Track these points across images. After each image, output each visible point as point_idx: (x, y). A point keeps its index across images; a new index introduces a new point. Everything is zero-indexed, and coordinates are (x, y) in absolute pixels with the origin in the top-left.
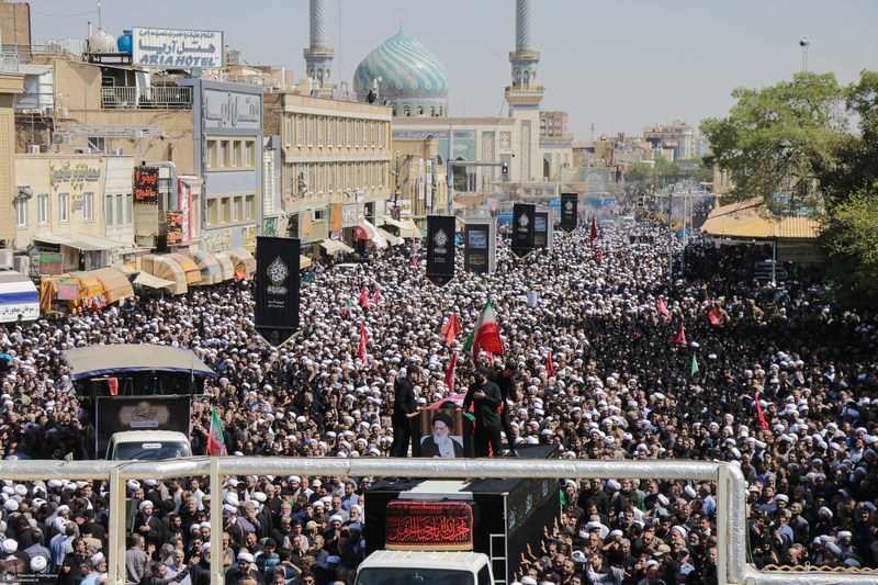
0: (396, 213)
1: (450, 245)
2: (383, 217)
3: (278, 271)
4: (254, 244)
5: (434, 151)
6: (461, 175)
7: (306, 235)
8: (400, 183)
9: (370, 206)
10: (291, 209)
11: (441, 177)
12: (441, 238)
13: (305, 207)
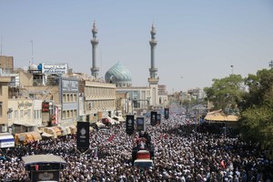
0: (117, 114)
1: (133, 123)
2: (113, 115)
3: (83, 132)
4: (76, 124)
5: (128, 97)
6: (136, 103)
7: (91, 121)
8: (118, 106)
9: (110, 112)
10: (87, 114)
11: (130, 104)
12: (130, 121)
13: (91, 113)
